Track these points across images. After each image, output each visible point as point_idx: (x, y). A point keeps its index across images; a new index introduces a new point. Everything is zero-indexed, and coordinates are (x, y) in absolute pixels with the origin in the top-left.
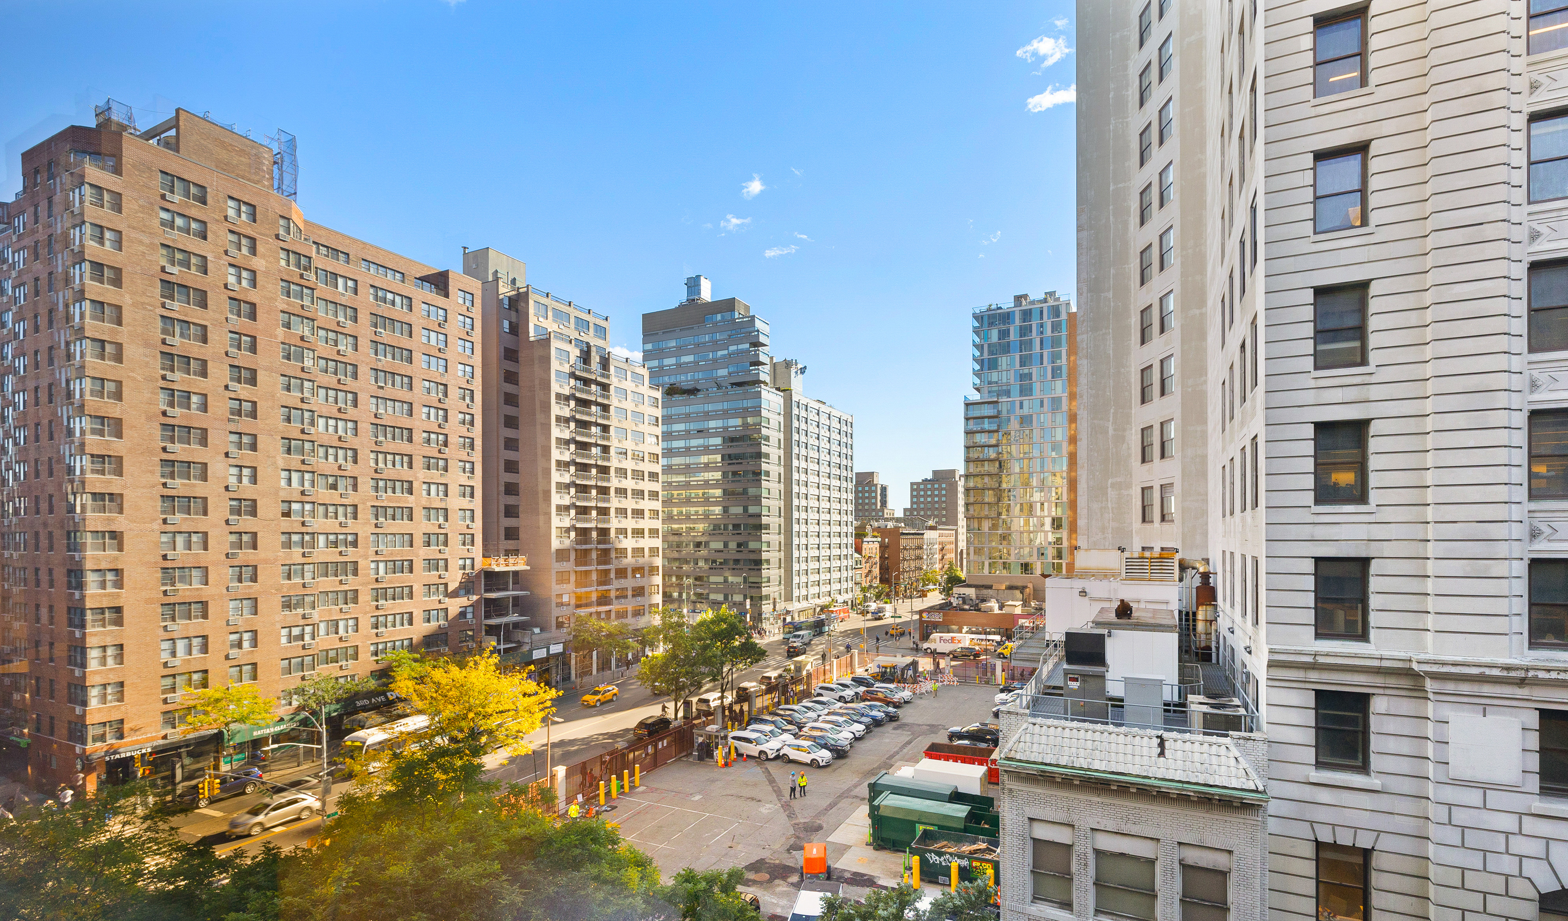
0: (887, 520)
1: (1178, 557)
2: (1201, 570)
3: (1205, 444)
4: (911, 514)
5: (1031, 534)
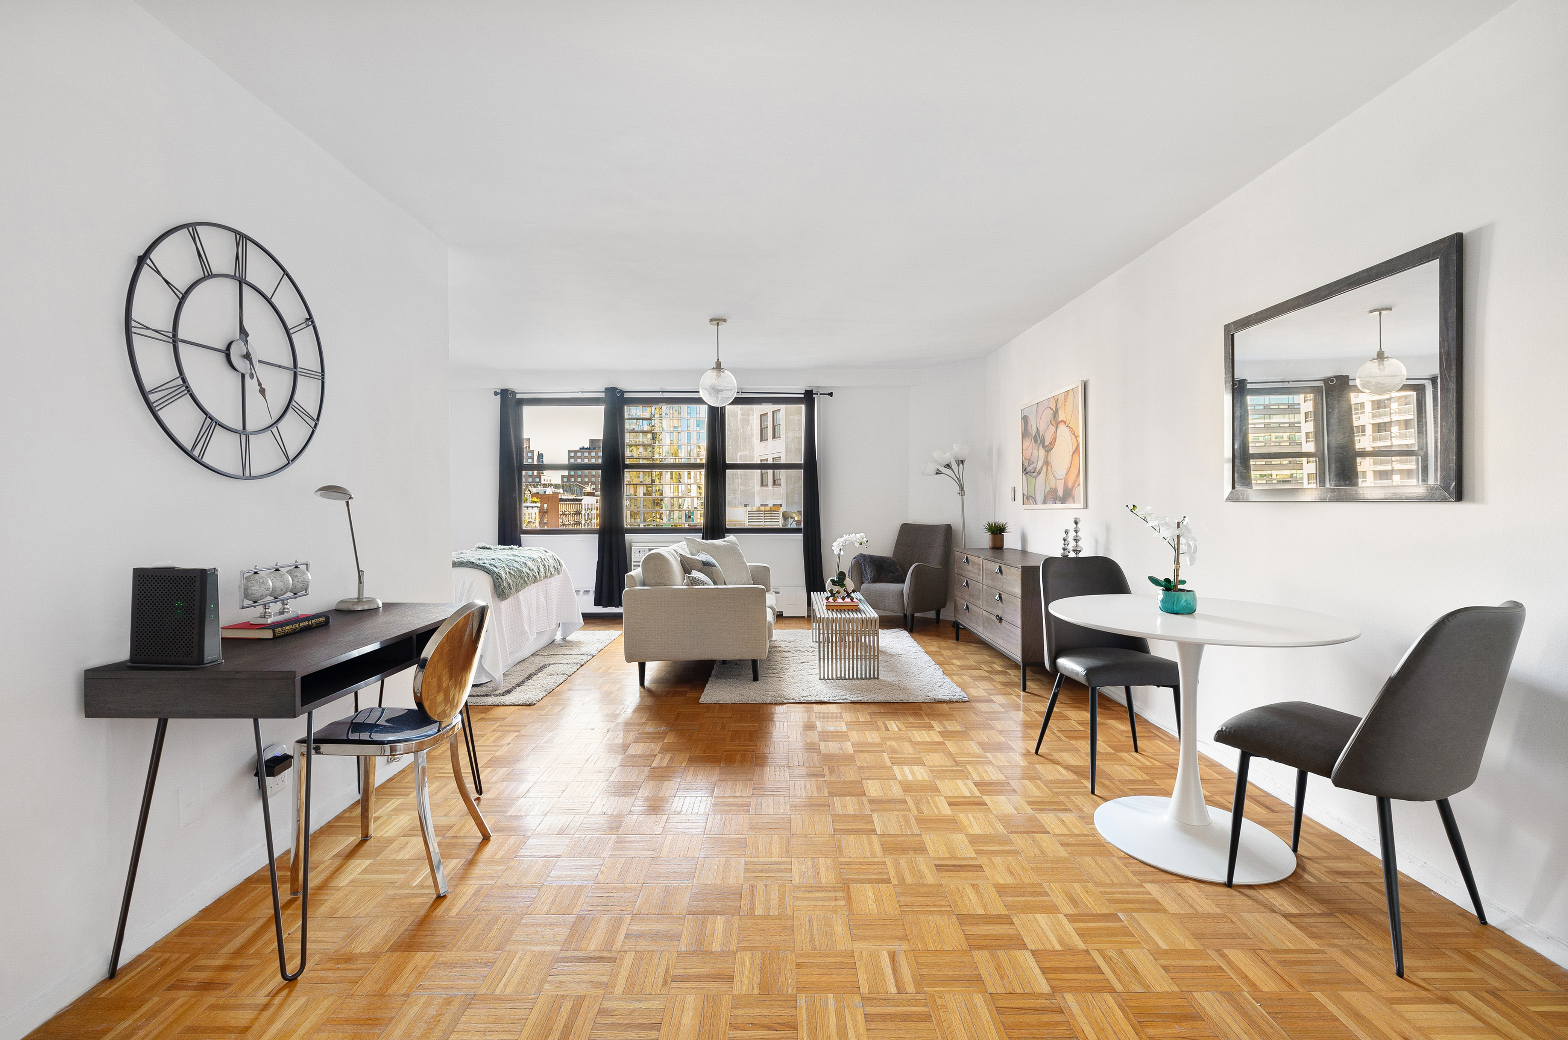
0: (545, 486)
2: (796, 519)
4: (569, 481)
5: (680, 500)
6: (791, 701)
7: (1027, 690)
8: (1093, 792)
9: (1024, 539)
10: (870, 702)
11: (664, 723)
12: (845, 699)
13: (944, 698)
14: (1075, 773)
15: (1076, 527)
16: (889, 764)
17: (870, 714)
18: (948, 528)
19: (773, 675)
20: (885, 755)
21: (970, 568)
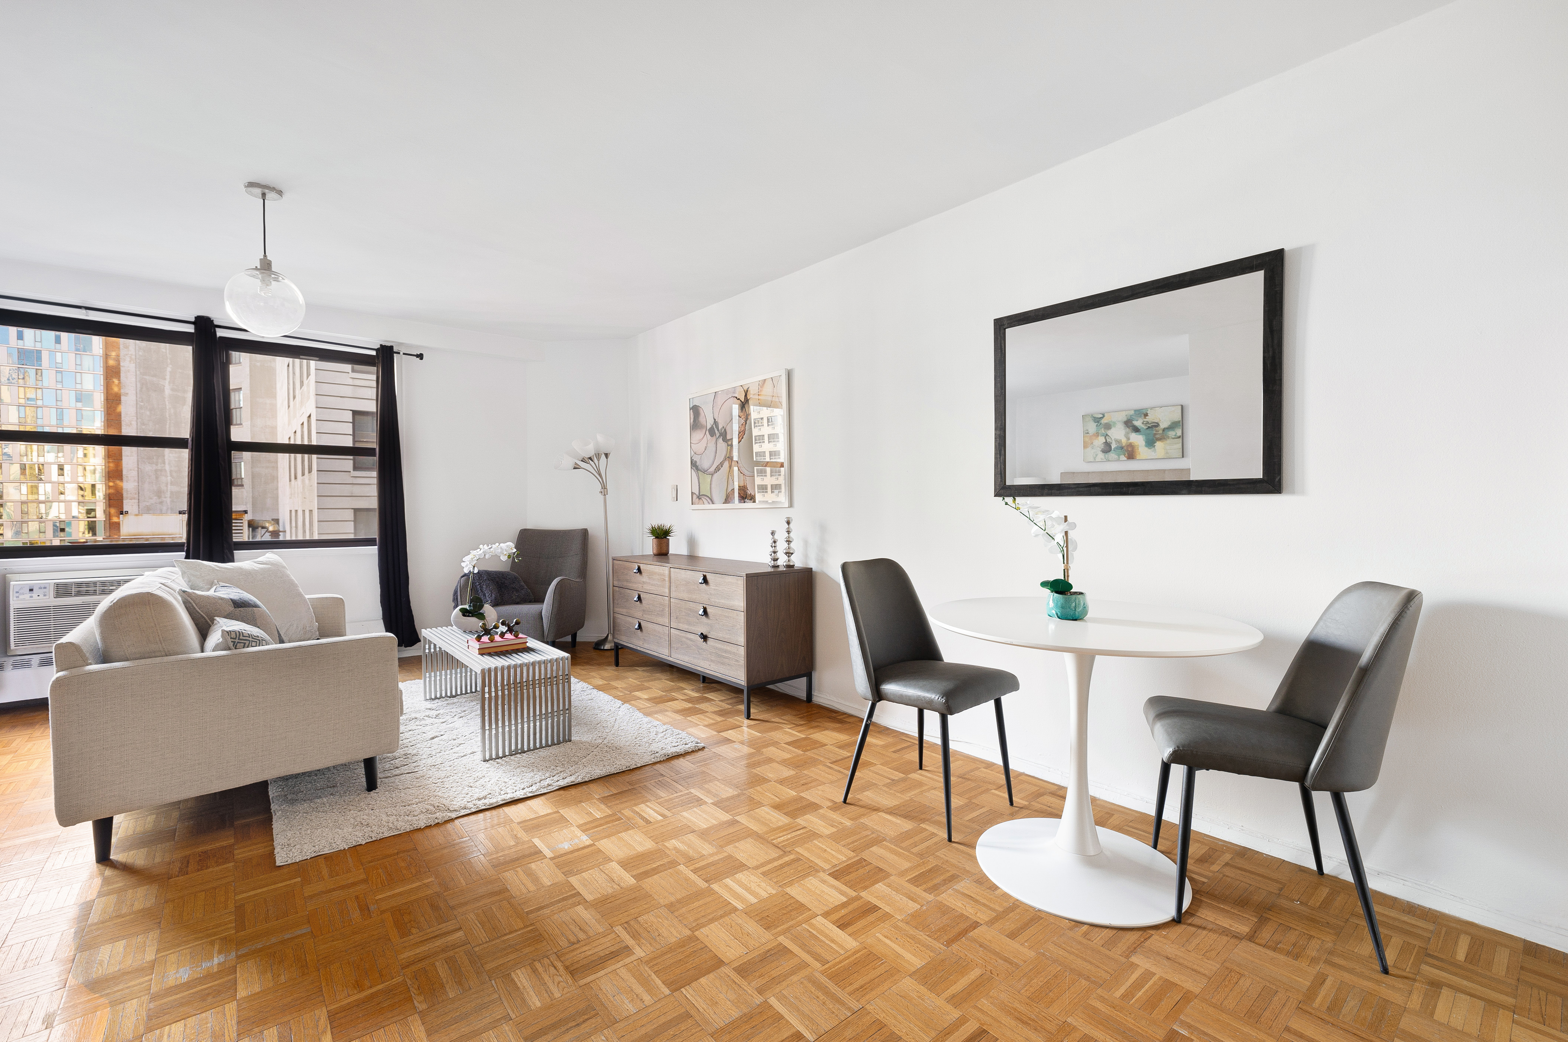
1: (247, 518)
2: (271, 529)
3: (274, 416)
5: (42, 506)
6: (463, 812)
7: (751, 717)
8: (950, 840)
9: (692, 543)
10: (586, 782)
11: (212, 943)
12: (549, 785)
13: (674, 750)
14: (906, 816)
15: (789, 528)
16: (703, 885)
17: (604, 800)
18: (585, 533)
19: (397, 772)
20: (682, 867)
21: (644, 578)
